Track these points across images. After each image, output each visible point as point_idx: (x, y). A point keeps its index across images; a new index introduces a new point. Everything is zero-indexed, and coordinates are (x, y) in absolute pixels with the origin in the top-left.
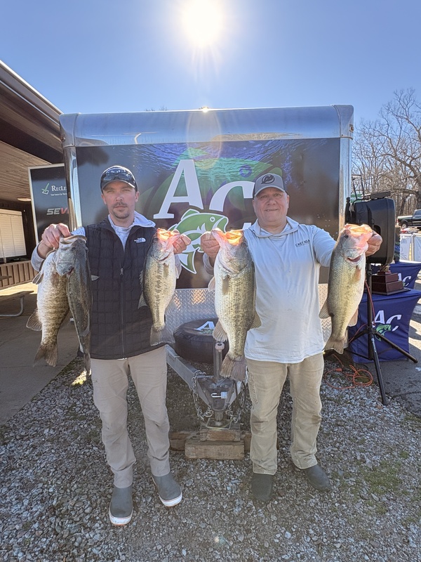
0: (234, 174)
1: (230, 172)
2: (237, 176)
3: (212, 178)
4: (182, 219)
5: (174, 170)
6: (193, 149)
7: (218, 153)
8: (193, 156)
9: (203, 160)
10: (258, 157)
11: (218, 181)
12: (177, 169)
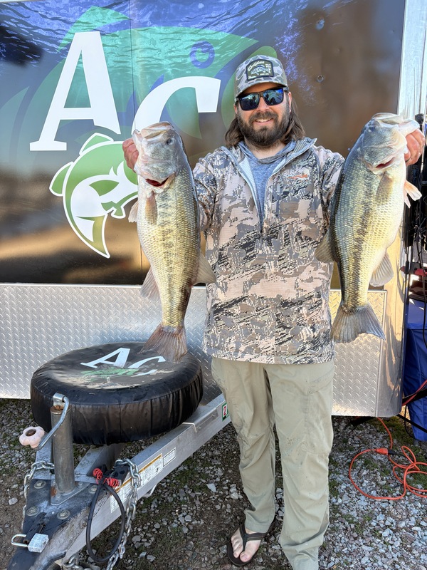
0: (179, 60)
1: (170, 58)
2: (185, 66)
3: (138, 71)
4: (82, 153)
5: (65, 53)
6: (98, 10)
7: (147, 18)
8: (99, 25)
9: (117, 33)
10: (229, 23)
11: (148, 77)
12: (70, 52)
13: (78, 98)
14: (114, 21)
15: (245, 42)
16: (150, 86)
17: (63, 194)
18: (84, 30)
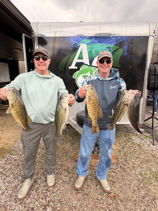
0: (103, 50)
3: (94, 52)
4: (81, 69)
5: (78, 48)
6: (86, 39)
7: (97, 41)
8: (86, 43)
9: (90, 44)
10: (114, 44)
11: (96, 53)
12: (79, 48)
13: (81, 57)
14: (90, 42)
15: (117, 47)
16: (97, 55)
17: (76, 78)
18: (83, 43)
